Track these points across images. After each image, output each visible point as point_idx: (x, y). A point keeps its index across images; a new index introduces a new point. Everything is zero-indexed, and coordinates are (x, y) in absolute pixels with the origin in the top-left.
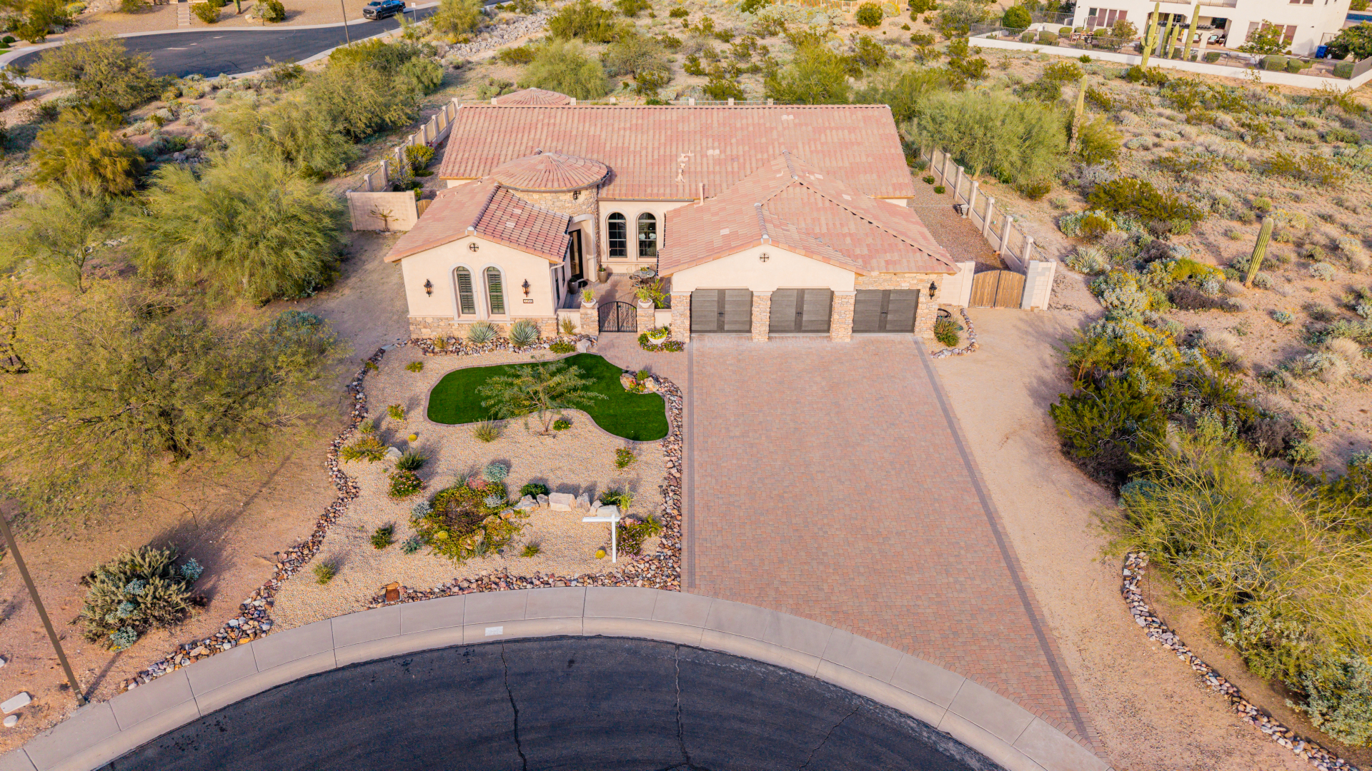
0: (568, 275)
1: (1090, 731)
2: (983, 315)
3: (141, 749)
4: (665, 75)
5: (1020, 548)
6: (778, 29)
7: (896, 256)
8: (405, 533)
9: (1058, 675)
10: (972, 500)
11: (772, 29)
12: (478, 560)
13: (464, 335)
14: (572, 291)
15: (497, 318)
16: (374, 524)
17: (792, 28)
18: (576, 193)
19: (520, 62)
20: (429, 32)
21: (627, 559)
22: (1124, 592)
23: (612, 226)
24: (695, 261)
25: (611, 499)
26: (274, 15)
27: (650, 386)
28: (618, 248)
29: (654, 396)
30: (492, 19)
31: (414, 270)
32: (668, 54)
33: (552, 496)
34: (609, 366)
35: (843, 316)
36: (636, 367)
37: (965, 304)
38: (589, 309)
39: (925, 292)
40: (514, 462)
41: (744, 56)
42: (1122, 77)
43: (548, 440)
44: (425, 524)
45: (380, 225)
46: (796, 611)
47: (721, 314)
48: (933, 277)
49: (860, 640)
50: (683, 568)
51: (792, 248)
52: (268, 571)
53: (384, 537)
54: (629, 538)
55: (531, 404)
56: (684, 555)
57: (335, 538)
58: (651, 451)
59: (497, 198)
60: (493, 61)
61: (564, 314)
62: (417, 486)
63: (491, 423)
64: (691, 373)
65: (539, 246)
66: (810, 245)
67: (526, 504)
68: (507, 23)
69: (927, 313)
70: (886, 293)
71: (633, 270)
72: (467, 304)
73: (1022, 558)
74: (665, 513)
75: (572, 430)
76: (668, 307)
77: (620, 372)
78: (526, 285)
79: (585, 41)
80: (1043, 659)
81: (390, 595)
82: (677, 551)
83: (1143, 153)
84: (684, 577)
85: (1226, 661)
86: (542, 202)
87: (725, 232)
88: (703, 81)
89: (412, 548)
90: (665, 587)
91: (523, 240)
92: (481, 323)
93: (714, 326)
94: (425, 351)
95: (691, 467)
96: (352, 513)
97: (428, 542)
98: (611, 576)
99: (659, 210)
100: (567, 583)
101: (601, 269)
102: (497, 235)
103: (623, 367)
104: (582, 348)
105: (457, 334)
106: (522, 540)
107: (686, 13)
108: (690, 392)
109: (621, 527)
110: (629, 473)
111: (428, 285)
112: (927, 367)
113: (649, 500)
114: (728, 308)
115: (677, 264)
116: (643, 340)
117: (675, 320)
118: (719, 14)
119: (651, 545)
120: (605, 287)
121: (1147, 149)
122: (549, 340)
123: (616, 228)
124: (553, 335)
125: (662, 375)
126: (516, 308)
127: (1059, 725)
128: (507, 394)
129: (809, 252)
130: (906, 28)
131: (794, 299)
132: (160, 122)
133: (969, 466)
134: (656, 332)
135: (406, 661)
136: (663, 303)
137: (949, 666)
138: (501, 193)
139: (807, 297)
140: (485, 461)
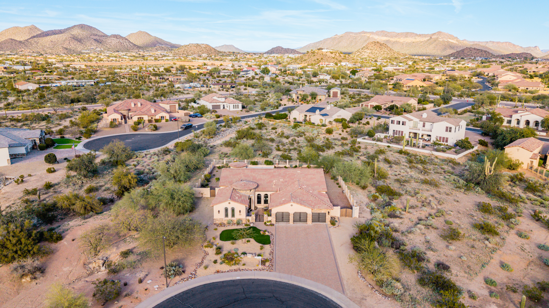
0: (248, 209)
1: (345, 293)
2: (344, 219)
3: (180, 294)
4: (270, 151)
5: (340, 265)
6: (303, 135)
7: (320, 205)
8: (219, 261)
9: (342, 285)
10: (332, 257)
11: (301, 135)
12: (234, 266)
13: (225, 222)
14: (248, 212)
15: (233, 219)
16: (213, 260)
17: (307, 134)
18: (251, 190)
19: (230, 146)
20: (201, 135)
21: (263, 266)
22: (358, 272)
23: (258, 197)
24: (277, 206)
25: (259, 255)
26: (155, 129)
27: (267, 233)
28: (259, 202)
29: (268, 235)
30: (219, 130)
31: (216, 208)
32: (270, 143)
33: (248, 255)
34: (258, 229)
35: (310, 218)
36: (264, 229)
37: (339, 216)
38: (253, 216)
39: (327, 213)
40: (239, 249)
41: (292, 144)
42: (398, 152)
43: (246, 244)
44: (223, 260)
45: (201, 196)
46: (295, 275)
47: (283, 218)
48: (329, 210)
49: (307, 280)
50: (274, 268)
51: (298, 203)
52: (194, 268)
53: (215, 262)
54: (263, 262)
55: (242, 236)
56: (274, 266)
57: (206, 262)
58: (267, 247)
59: (233, 192)
60: (221, 145)
61: (248, 218)
62: (221, 253)
63: (234, 241)
64: (276, 231)
65: (243, 203)
66: (302, 202)
67: (242, 256)
68: (224, 131)
69: (328, 218)
70: (319, 214)
71: (263, 207)
72: (227, 215)
73: (340, 267)
74: (270, 258)
75: (250, 242)
76: (271, 216)
77: (260, 230)
78: (240, 211)
79: (247, 139)
80: (340, 283)
81: (218, 272)
82: (272, 265)
83: (395, 177)
84: (274, 270)
85: (373, 283)
86: (243, 192)
87: (283, 199)
88: (280, 153)
89: (221, 264)
90: (270, 271)
91: (240, 201)
92: (230, 220)
93: (281, 220)
94: (217, 226)
95: (275, 250)
96: (208, 258)
97: (224, 263)
98: (259, 269)
99: (269, 193)
100: (251, 270)
101: (255, 207)
102: (234, 200)
103: (261, 229)
104: (252, 225)
105: (224, 222)
106: (242, 263)
107: (276, 128)
108: (276, 235)
109: (262, 261)
110: (262, 251)
111: (219, 211)
112: (327, 230)
113: (267, 256)
114: (284, 216)
115: (273, 206)
116: (265, 223)
117: (273, 219)
118: (286, 129)
119: (267, 264)
120: (256, 211)
121: (396, 175)
122: (244, 223)
123: (259, 198)
124: (245, 222)
125: (269, 231)
126: (237, 216)
127: (340, 292)
128: (238, 235)
129: (301, 204)
130: (340, 134)
131: (299, 214)
132: (135, 166)
133: (333, 250)
134: (268, 222)
135: (223, 282)
136: (270, 215)
137: (322, 284)
138: (234, 190)
139: (302, 214)
140: (233, 248)
